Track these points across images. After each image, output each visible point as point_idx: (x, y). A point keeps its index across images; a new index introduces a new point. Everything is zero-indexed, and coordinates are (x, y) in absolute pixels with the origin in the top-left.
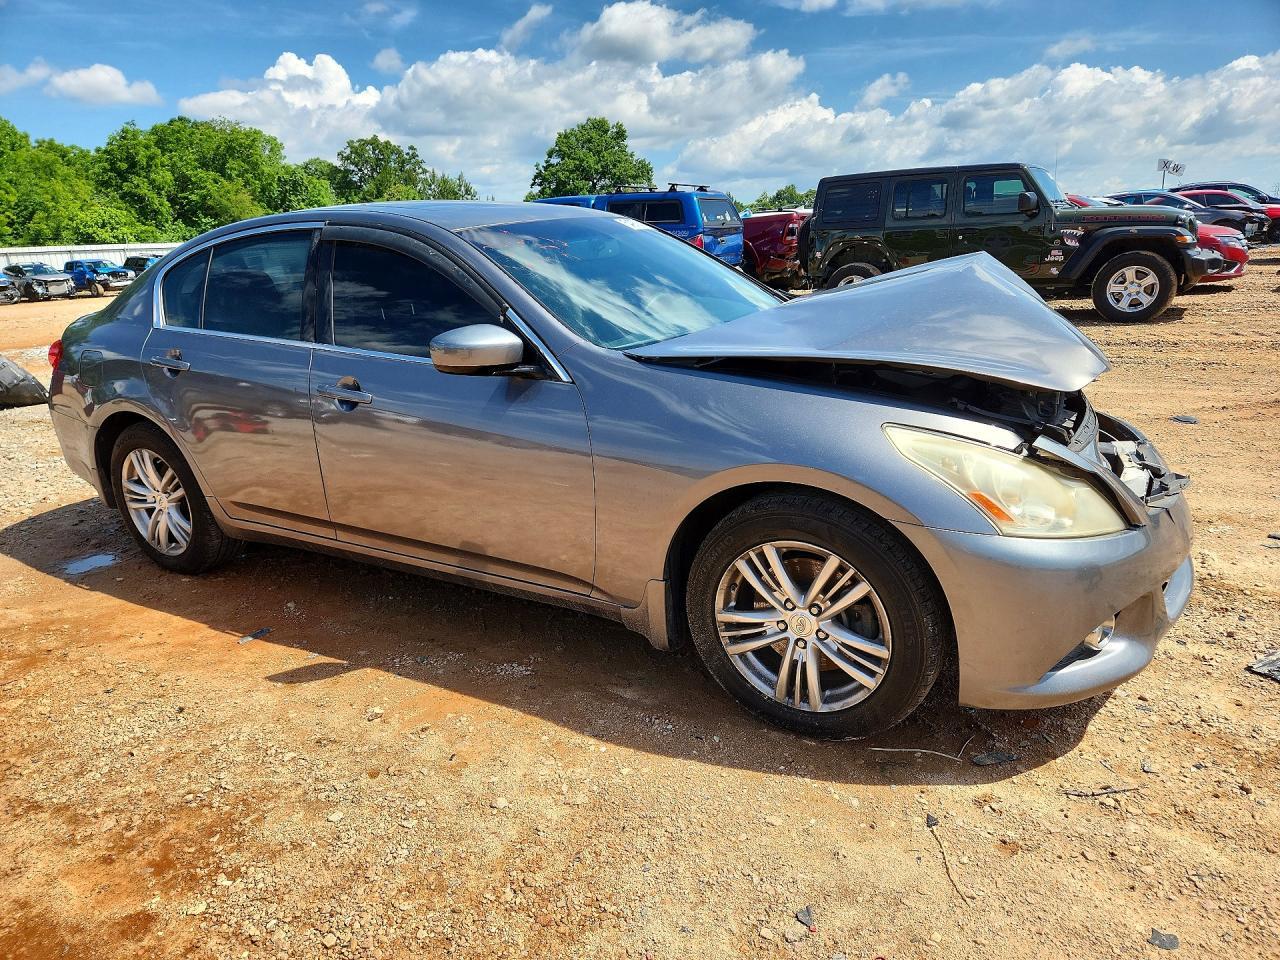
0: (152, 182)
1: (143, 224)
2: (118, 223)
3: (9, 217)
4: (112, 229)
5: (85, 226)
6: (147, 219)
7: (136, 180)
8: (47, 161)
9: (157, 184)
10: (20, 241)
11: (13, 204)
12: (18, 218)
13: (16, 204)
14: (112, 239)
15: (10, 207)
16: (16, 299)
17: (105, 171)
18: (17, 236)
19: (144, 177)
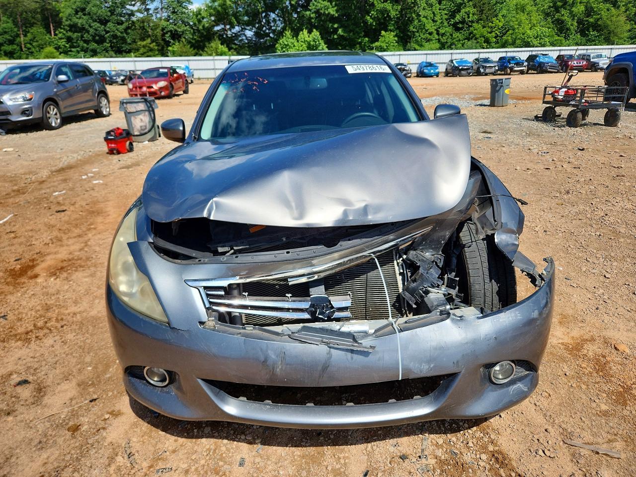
0: (571, 12)
1: (559, 36)
2: (544, 36)
3: (496, 34)
4: (540, 39)
5: (528, 38)
6: (561, 33)
7: (563, 11)
8: (524, 4)
9: (574, 13)
10: (497, 45)
11: (500, 27)
12: (500, 33)
13: (502, 27)
14: (538, 45)
15: (499, 29)
16: (471, 74)
17: (550, 7)
18: (497, 42)
19: (569, 10)
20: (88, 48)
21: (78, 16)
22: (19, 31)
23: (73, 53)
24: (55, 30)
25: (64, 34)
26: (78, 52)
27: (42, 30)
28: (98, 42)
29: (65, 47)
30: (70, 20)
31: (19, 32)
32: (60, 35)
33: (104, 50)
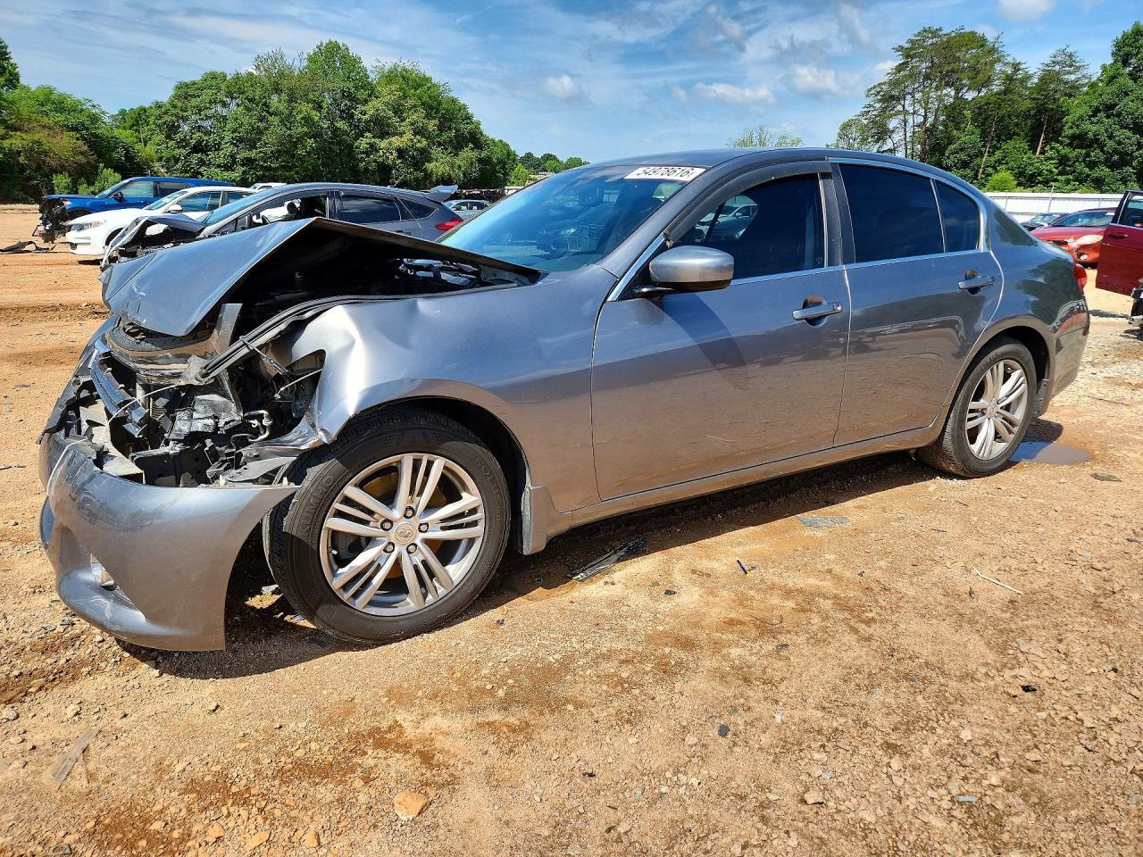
20: (1088, 176)
21: (1094, 120)
22: (984, 146)
23: (1057, 184)
24: (1045, 144)
25: (1058, 152)
26: (1068, 182)
27: (1025, 145)
28: (1113, 166)
29: (1051, 172)
30: (1077, 126)
31: (983, 149)
32: (1050, 153)
33: (1121, 179)
